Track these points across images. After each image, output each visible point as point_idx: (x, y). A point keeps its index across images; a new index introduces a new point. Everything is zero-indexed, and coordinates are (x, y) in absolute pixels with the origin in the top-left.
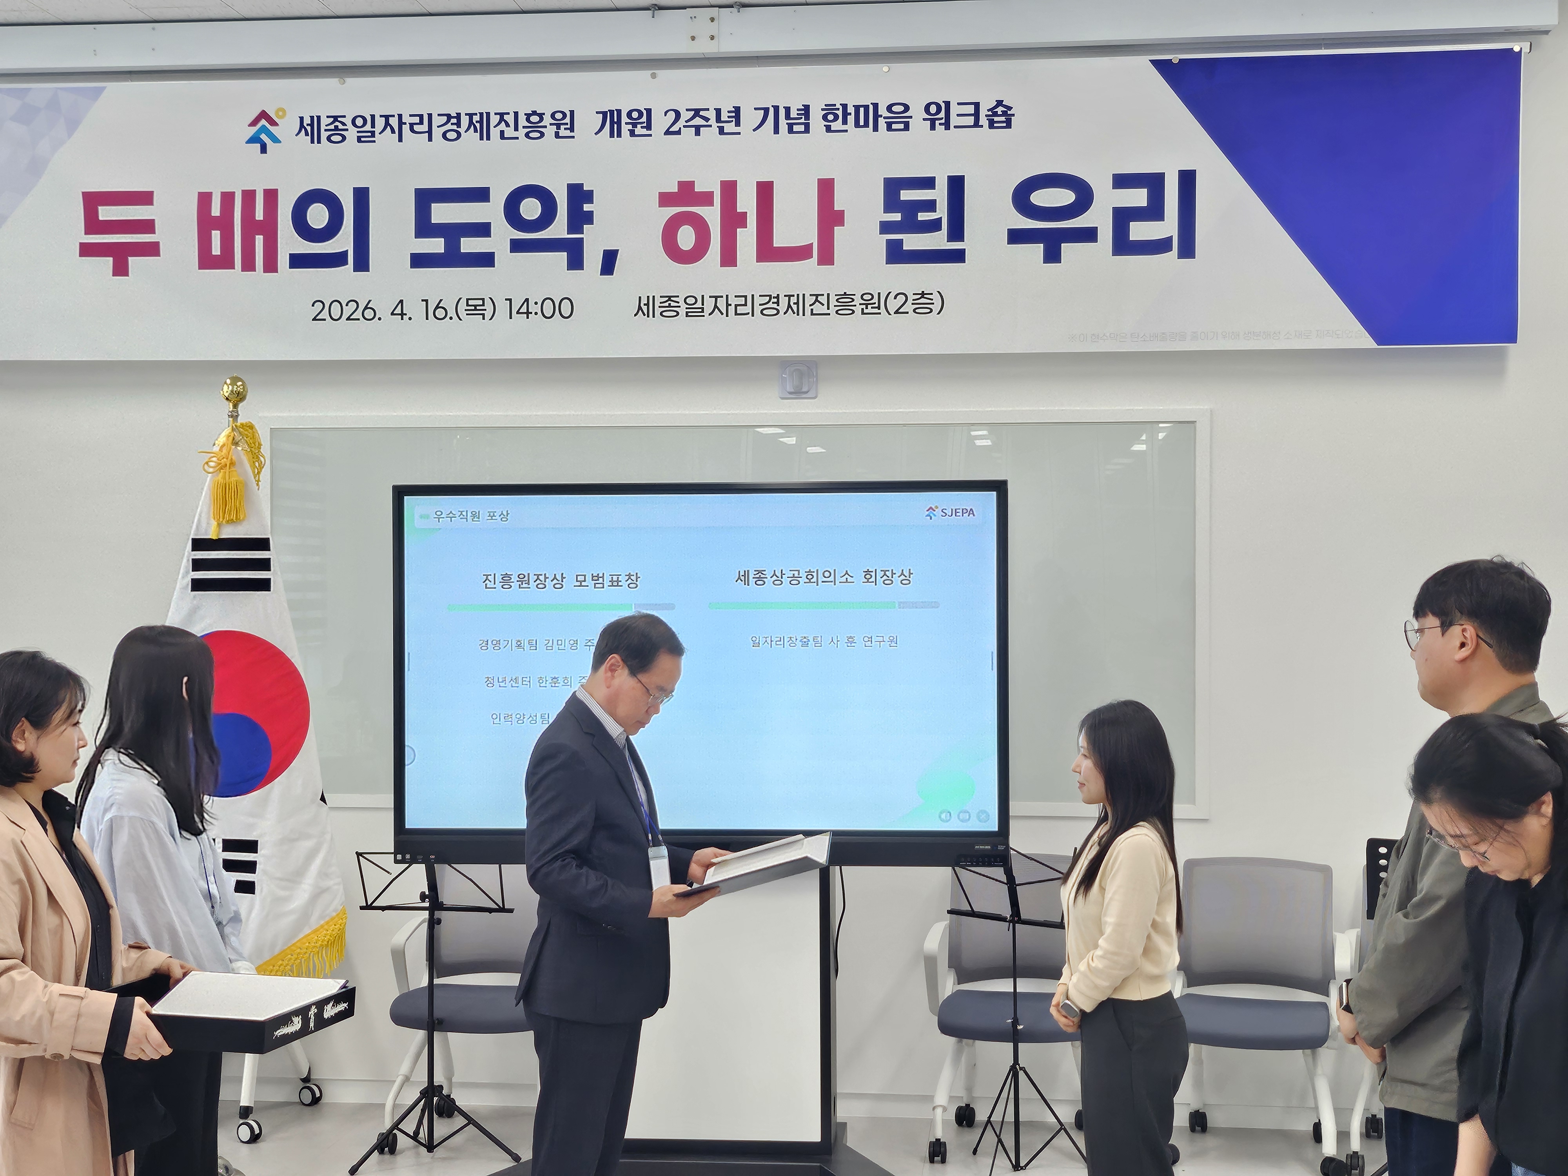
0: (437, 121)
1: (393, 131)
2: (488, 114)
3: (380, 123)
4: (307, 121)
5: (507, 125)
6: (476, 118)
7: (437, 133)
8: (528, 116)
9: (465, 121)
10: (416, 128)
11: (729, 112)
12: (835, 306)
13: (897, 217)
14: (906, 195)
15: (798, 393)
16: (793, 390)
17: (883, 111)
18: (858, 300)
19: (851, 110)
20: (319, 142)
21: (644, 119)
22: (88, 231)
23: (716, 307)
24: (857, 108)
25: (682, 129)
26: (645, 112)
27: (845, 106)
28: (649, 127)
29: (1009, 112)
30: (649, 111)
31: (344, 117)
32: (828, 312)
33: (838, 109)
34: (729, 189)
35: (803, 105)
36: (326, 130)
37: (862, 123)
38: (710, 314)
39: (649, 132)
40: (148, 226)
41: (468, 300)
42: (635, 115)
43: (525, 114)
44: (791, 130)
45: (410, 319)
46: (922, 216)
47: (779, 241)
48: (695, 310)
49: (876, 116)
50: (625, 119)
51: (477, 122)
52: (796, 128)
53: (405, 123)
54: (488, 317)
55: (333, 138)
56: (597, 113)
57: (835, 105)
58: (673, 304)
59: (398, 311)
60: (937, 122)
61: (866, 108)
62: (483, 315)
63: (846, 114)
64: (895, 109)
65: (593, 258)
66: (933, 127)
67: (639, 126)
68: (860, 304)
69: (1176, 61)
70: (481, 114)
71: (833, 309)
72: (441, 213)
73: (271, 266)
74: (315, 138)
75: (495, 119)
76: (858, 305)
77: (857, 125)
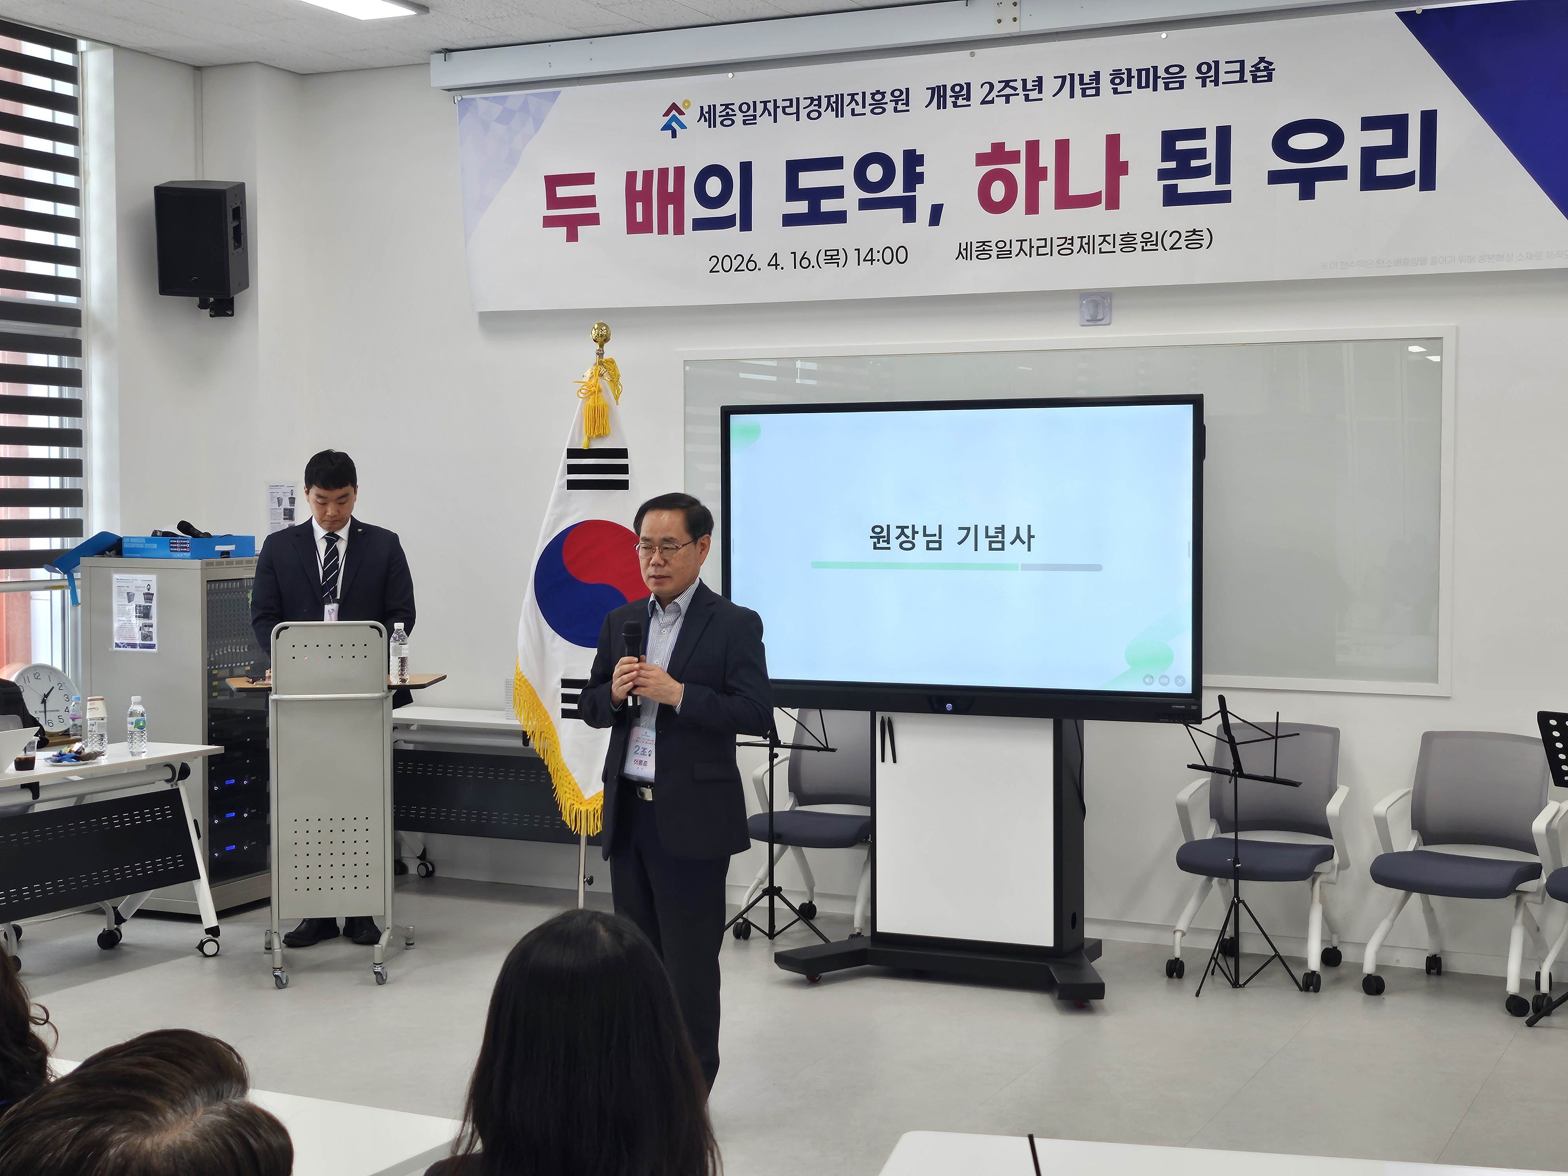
0: (804, 103)
1: (770, 115)
2: (842, 95)
3: (760, 107)
4: (706, 109)
5: (857, 104)
6: (833, 99)
7: (803, 113)
8: (873, 95)
9: (824, 102)
10: (788, 110)
11: (1033, 81)
12: (1120, 245)
13: (1172, 165)
14: (1181, 145)
15: (1094, 321)
16: (1090, 319)
17: (1161, 73)
18: (1139, 239)
19: (1134, 73)
20: (715, 126)
21: (964, 92)
22: (549, 207)
23: (1021, 249)
24: (1139, 71)
25: (996, 99)
26: (965, 86)
27: (1129, 71)
28: (968, 99)
29: (1270, 67)
30: (968, 85)
31: (734, 104)
32: (1114, 250)
33: (1124, 73)
34: (1033, 147)
35: (1094, 72)
36: (720, 116)
37: (1143, 84)
38: (1016, 256)
39: (968, 103)
40: (590, 201)
41: (826, 251)
42: (957, 89)
43: (871, 94)
44: (1084, 95)
45: (782, 268)
46: (1194, 163)
47: (1075, 189)
48: (1004, 253)
49: (1156, 77)
50: (949, 93)
51: (833, 102)
52: (1088, 92)
53: (779, 107)
54: (841, 264)
55: (726, 123)
56: (927, 89)
57: (1121, 70)
58: (987, 248)
59: (773, 262)
60: (1208, 80)
61: (1147, 70)
62: (838, 263)
63: (1130, 77)
64: (1172, 70)
65: (923, 212)
66: (1204, 85)
67: (960, 98)
68: (1141, 242)
69: (1419, 12)
70: (837, 96)
71: (1118, 248)
72: (808, 180)
73: (679, 229)
74: (712, 124)
75: (847, 99)
76: (1139, 243)
77: (1140, 86)
